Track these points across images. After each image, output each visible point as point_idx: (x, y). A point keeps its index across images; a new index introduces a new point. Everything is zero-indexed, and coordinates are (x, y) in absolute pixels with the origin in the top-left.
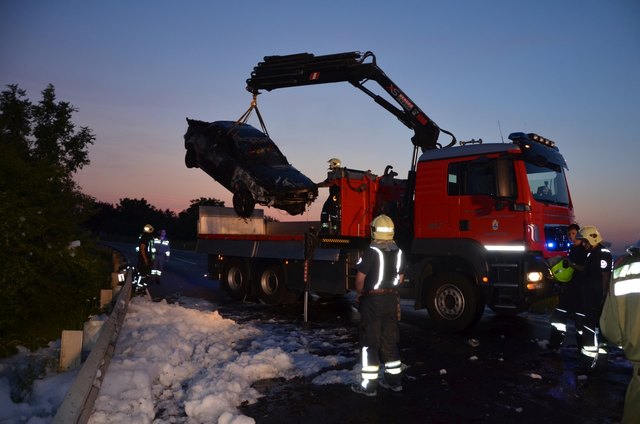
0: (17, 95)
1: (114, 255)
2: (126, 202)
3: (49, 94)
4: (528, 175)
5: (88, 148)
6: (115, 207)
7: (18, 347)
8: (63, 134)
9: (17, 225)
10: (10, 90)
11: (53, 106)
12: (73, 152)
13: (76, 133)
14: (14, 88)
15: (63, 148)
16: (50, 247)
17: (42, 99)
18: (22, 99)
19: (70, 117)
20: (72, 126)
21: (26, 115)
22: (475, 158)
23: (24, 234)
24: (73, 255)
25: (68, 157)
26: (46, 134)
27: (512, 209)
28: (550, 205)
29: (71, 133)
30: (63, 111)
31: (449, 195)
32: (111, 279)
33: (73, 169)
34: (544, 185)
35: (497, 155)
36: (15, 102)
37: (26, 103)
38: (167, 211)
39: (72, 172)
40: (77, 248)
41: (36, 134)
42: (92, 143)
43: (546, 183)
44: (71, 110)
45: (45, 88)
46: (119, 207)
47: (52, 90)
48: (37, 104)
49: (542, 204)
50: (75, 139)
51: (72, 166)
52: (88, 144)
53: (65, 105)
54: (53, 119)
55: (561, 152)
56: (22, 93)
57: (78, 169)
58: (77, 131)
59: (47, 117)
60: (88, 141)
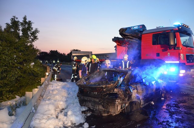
0: (15, 19)
1: (48, 67)
2: (51, 51)
3: (25, 18)
4: (181, 38)
5: (37, 35)
6: (48, 53)
7: (16, 96)
8: (30, 30)
9: (14, 58)
10: (13, 17)
11: (26, 22)
12: (33, 36)
13: (34, 30)
14: (14, 17)
15: (30, 35)
16: (25, 65)
17: (23, 20)
18: (17, 20)
19: (32, 25)
20: (33, 28)
21: (19, 25)
22: (161, 32)
23: (16, 61)
24: (32, 67)
25: (32, 37)
26: (25, 31)
27: (175, 49)
28: (188, 47)
29: (32, 30)
30: (30, 23)
31: (153, 45)
32: (45, 74)
33: (33, 41)
34: (185, 41)
35: (170, 31)
36: (15, 21)
37: (18, 22)
38: (64, 54)
39: (33, 42)
40: (33, 65)
41: (22, 31)
42: (39, 33)
43: (186, 40)
44: (32, 23)
45: (24, 16)
46: (49, 53)
47: (26, 17)
48: (22, 22)
49: (185, 47)
50: (33, 32)
51: (33, 40)
52: (38, 33)
53: (30, 22)
54: (27, 26)
55: (191, 30)
56: (17, 18)
57: (35, 41)
58: (34, 29)
59: (25, 25)
60: (37, 32)
